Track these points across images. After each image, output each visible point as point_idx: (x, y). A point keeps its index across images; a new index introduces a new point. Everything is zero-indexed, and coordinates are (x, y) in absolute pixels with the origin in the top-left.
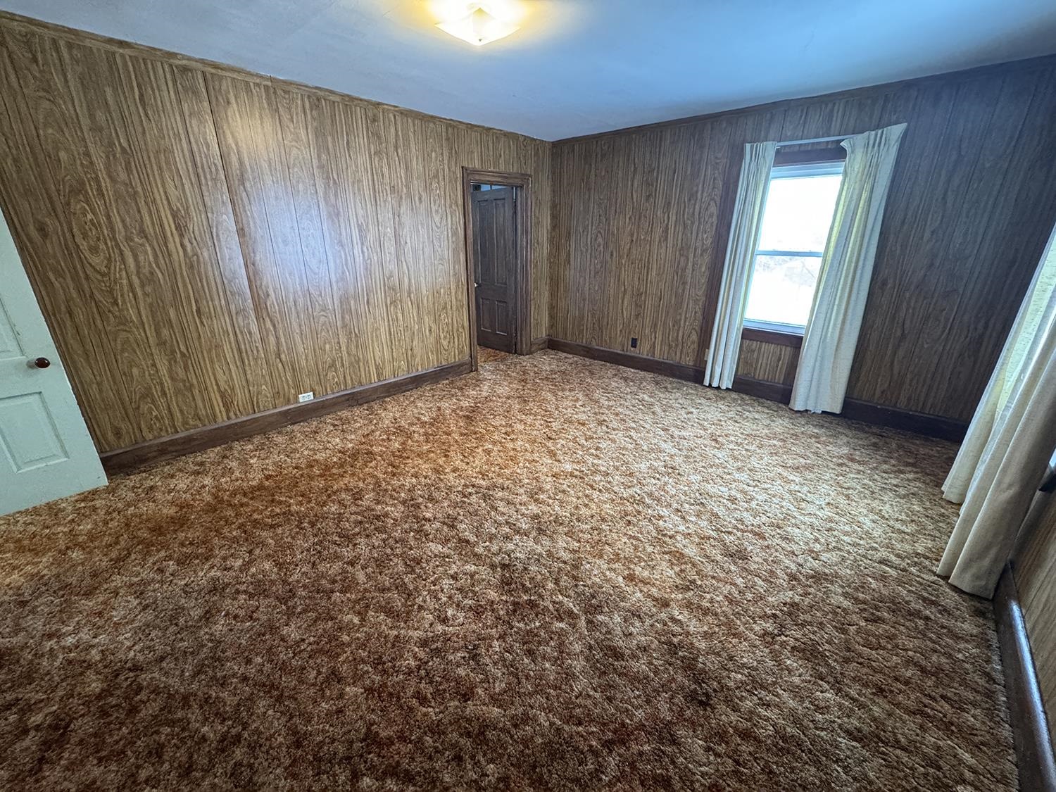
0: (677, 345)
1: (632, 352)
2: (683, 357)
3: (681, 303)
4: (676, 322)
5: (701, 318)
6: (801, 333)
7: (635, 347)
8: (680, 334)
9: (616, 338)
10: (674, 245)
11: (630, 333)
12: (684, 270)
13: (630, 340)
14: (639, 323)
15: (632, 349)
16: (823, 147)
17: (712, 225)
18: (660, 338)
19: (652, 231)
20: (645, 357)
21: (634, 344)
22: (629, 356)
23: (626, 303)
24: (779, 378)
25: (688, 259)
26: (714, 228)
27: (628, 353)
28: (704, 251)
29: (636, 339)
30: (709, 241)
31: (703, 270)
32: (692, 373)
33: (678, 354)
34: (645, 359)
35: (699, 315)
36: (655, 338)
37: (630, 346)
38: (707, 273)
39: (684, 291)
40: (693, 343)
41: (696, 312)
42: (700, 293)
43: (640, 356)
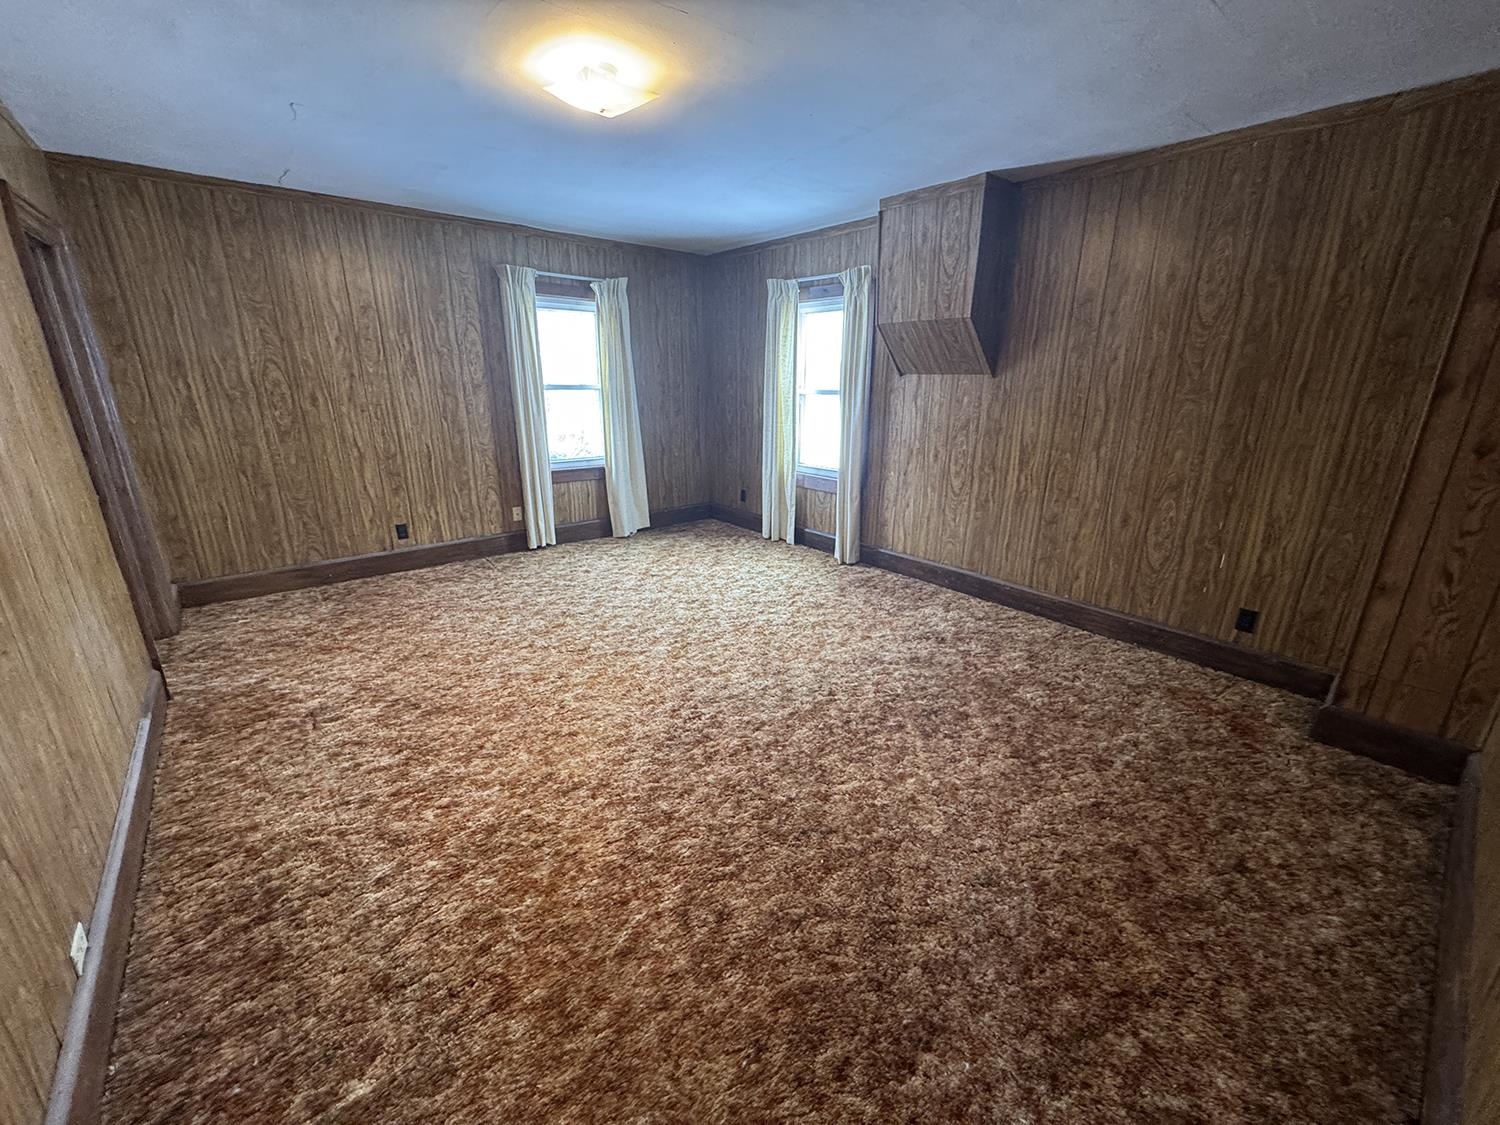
0: (472, 515)
1: (402, 546)
2: (486, 527)
3: (463, 457)
4: (463, 485)
5: (496, 471)
6: (601, 463)
7: (407, 537)
8: (474, 498)
9: (364, 535)
10: (429, 383)
11: (389, 519)
12: (455, 415)
13: (394, 529)
14: (403, 500)
15: (402, 542)
16: (569, 283)
17: (478, 356)
18: (445, 513)
19: (386, 360)
20: (428, 545)
21: (402, 531)
22: (396, 554)
23: (368, 475)
24: (593, 513)
25: (456, 398)
26: (482, 358)
27: (396, 551)
28: (476, 387)
29: (404, 525)
30: (479, 376)
31: (482, 410)
32: (505, 543)
33: (478, 524)
34: (431, 549)
35: (493, 469)
36: (437, 514)
37: (395, 539)
38: (488, 414)
39: (462, 440)
40: (493, 505)
41: (487, 466)
42: (486, 441)
43: (420, 547)
